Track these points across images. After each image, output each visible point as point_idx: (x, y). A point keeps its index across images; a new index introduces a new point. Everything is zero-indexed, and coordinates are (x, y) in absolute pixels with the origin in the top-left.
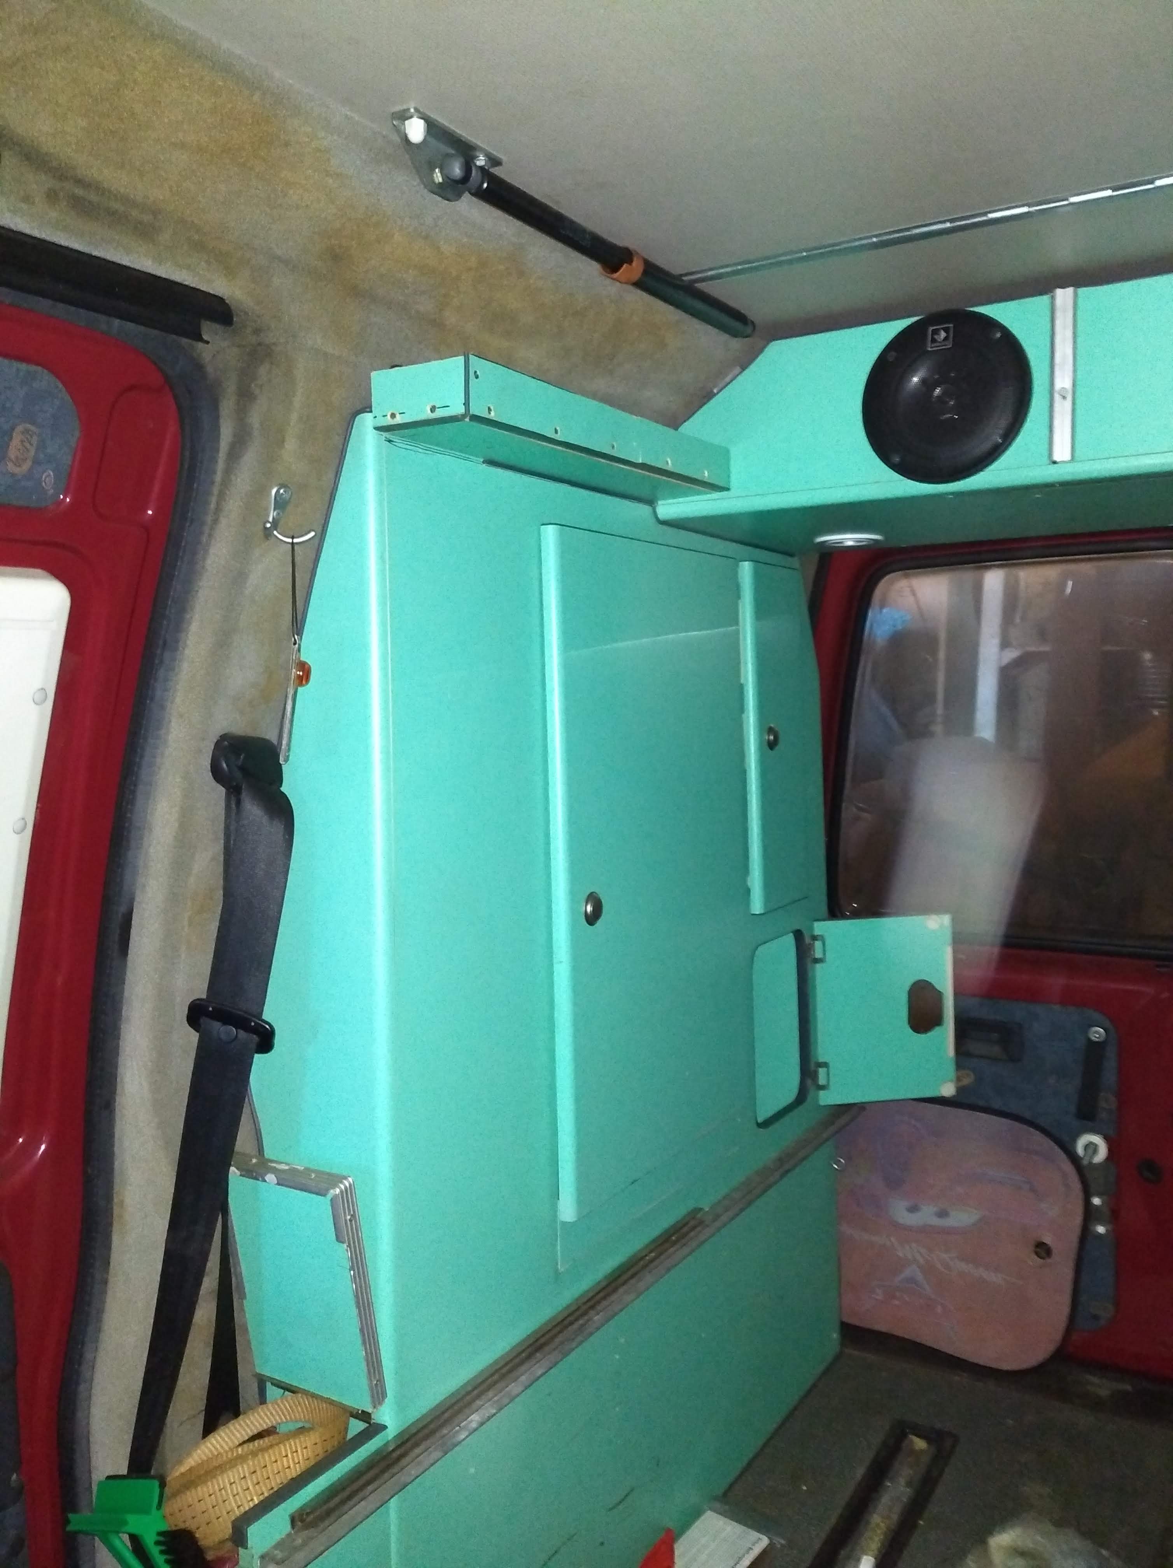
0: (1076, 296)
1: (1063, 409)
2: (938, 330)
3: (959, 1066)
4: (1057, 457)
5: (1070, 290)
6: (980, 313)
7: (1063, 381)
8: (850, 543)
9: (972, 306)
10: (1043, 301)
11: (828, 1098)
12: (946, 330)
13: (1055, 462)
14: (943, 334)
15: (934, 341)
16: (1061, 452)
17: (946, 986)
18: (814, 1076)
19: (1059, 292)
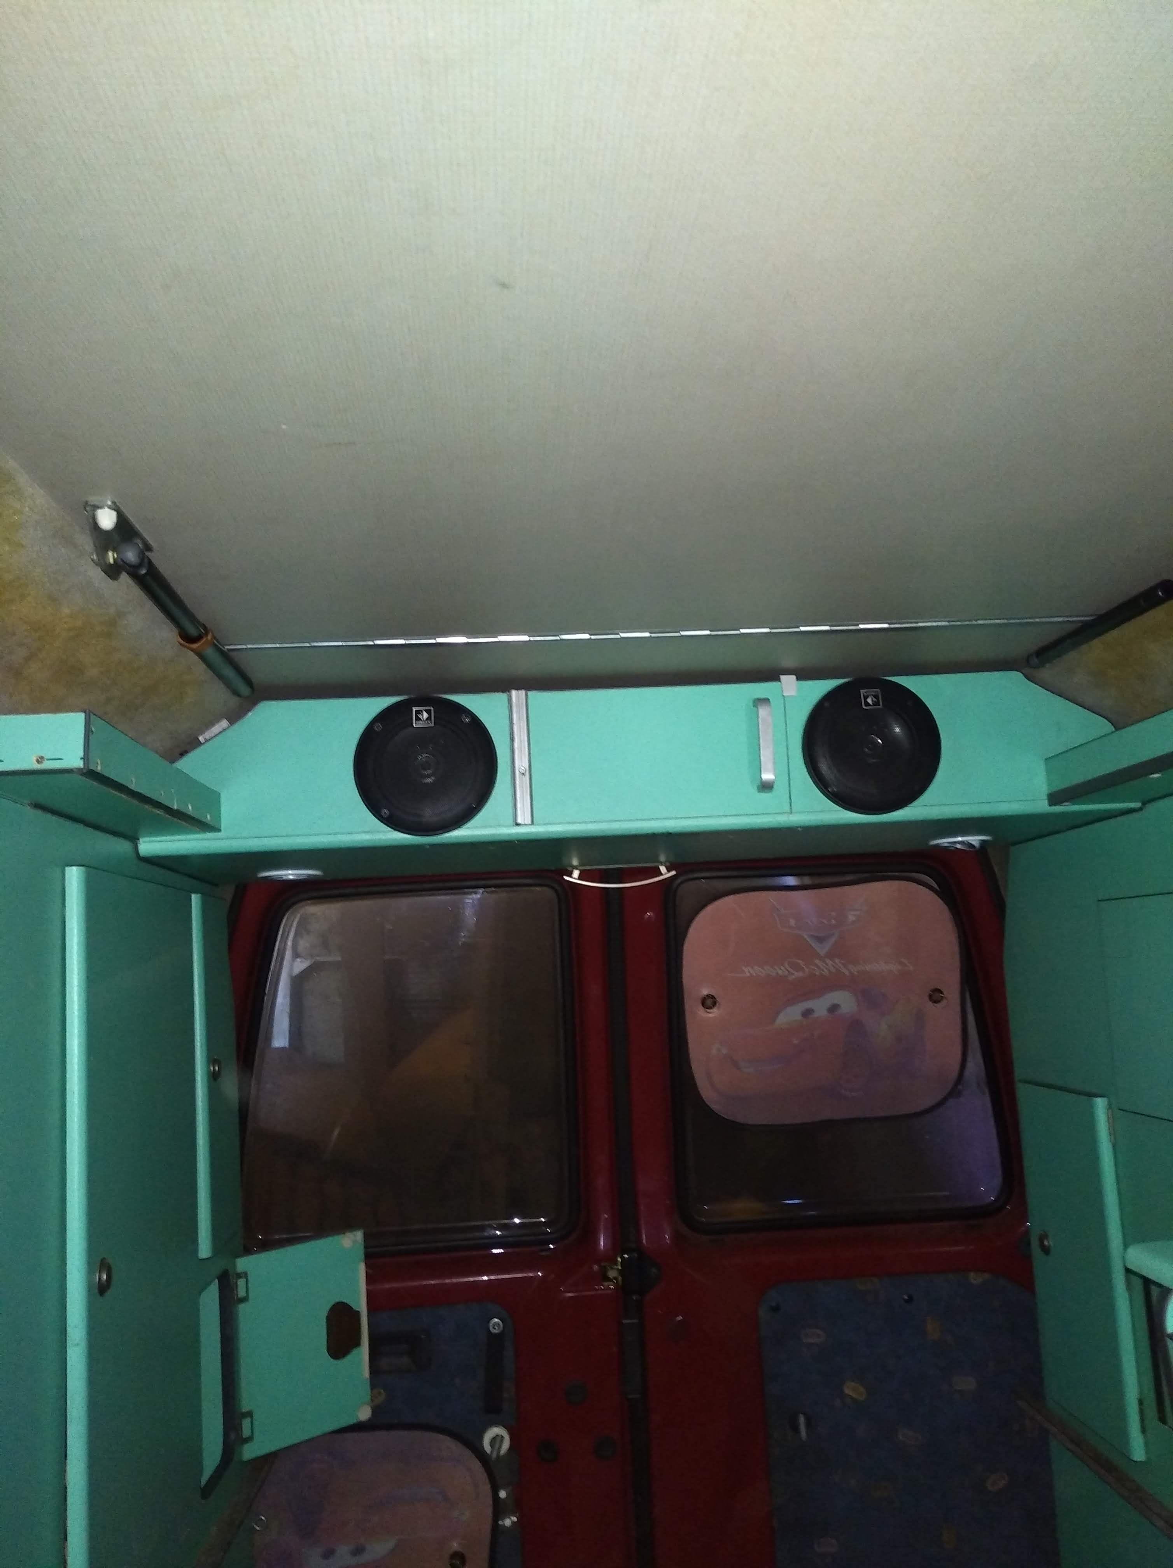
0: (526, 695)
1: (522, 783)
2: (422, 711)
3: (373, 1386)
4: (519, 821)
5: (523, 692)
6: (449, 700)
7: (521, 763)
8: (291, 877)
9: (446, 693)
10: (501, 697)
11: (249, 1452)
12: (428, 712)
13: (517, 824)
14: (425, 715)
15: (418, 719)
16: (523, 817)
17: (361, 1304)
18: (238, 1428)
19: (514, 692)
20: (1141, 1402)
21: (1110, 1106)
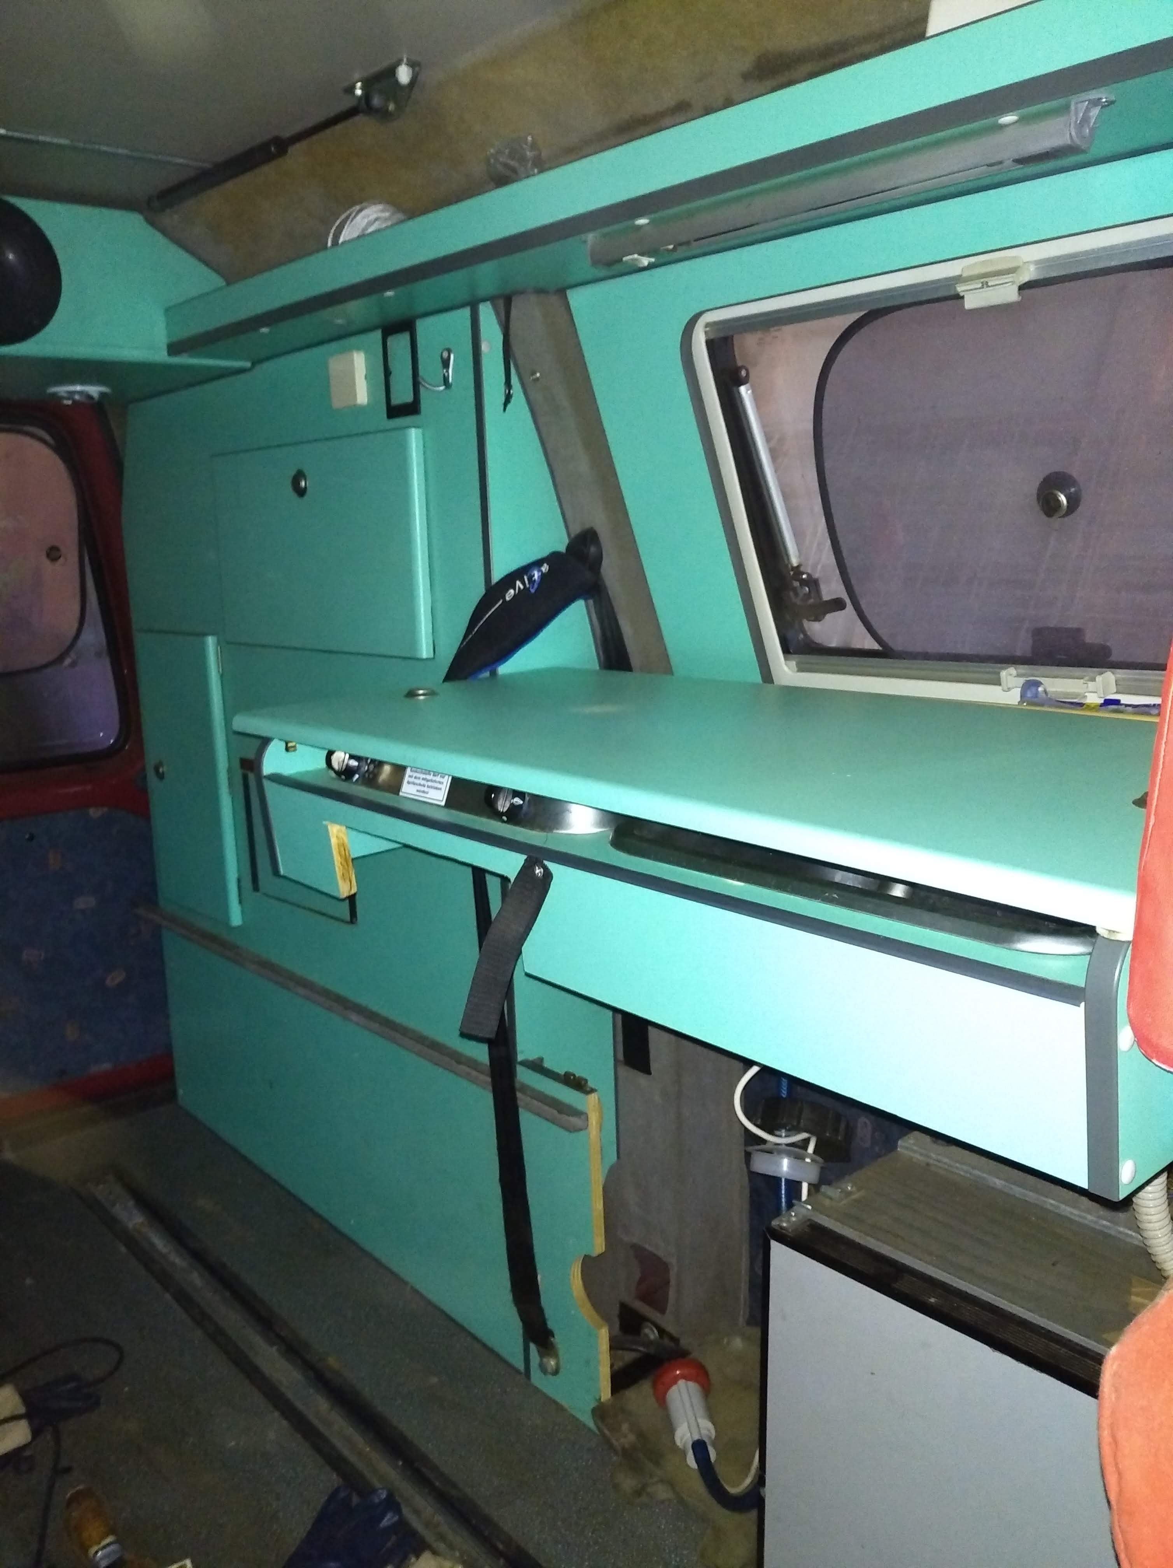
20: (239, 881)
21: (219, 643)
